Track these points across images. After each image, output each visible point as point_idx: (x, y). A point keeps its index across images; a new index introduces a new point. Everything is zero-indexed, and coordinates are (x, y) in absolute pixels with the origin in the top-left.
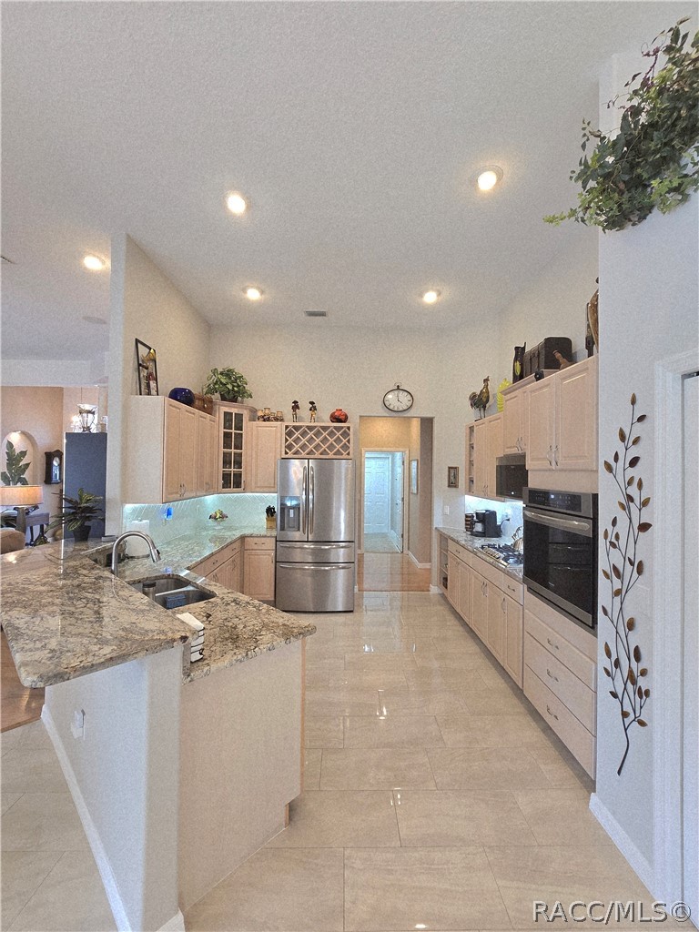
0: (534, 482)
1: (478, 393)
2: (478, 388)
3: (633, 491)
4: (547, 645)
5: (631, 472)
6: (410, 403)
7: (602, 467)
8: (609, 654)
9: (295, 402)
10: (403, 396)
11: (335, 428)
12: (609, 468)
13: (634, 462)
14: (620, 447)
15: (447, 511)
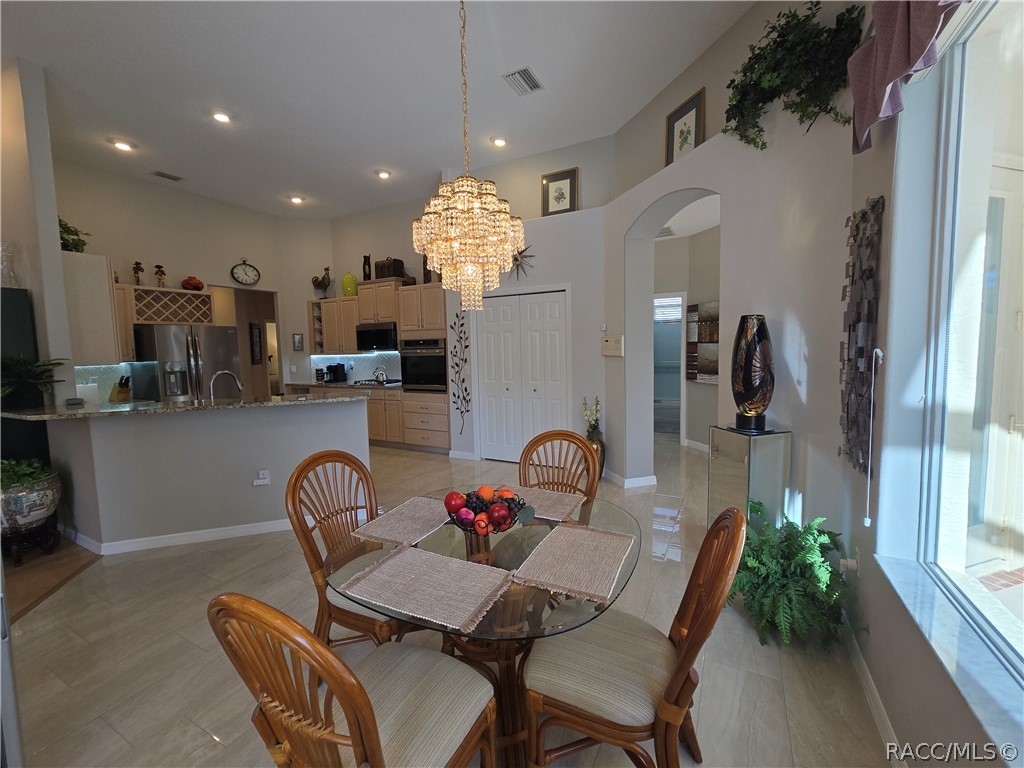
0: (402, 336)
1: (320, 278)
2: (320, 275)
3: (462, 335)
4: (422, 411)
5: (461, 329)
6: (256, 278)
7: (449, 327)
8: (454, 395)
9: (138, 264)
10: (250, 271)
11: (193, 295)
12: (452, 327)
13: (462, 325)
14: (456, 320)
15: (294, 369)
